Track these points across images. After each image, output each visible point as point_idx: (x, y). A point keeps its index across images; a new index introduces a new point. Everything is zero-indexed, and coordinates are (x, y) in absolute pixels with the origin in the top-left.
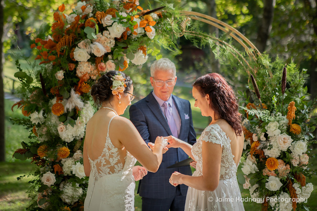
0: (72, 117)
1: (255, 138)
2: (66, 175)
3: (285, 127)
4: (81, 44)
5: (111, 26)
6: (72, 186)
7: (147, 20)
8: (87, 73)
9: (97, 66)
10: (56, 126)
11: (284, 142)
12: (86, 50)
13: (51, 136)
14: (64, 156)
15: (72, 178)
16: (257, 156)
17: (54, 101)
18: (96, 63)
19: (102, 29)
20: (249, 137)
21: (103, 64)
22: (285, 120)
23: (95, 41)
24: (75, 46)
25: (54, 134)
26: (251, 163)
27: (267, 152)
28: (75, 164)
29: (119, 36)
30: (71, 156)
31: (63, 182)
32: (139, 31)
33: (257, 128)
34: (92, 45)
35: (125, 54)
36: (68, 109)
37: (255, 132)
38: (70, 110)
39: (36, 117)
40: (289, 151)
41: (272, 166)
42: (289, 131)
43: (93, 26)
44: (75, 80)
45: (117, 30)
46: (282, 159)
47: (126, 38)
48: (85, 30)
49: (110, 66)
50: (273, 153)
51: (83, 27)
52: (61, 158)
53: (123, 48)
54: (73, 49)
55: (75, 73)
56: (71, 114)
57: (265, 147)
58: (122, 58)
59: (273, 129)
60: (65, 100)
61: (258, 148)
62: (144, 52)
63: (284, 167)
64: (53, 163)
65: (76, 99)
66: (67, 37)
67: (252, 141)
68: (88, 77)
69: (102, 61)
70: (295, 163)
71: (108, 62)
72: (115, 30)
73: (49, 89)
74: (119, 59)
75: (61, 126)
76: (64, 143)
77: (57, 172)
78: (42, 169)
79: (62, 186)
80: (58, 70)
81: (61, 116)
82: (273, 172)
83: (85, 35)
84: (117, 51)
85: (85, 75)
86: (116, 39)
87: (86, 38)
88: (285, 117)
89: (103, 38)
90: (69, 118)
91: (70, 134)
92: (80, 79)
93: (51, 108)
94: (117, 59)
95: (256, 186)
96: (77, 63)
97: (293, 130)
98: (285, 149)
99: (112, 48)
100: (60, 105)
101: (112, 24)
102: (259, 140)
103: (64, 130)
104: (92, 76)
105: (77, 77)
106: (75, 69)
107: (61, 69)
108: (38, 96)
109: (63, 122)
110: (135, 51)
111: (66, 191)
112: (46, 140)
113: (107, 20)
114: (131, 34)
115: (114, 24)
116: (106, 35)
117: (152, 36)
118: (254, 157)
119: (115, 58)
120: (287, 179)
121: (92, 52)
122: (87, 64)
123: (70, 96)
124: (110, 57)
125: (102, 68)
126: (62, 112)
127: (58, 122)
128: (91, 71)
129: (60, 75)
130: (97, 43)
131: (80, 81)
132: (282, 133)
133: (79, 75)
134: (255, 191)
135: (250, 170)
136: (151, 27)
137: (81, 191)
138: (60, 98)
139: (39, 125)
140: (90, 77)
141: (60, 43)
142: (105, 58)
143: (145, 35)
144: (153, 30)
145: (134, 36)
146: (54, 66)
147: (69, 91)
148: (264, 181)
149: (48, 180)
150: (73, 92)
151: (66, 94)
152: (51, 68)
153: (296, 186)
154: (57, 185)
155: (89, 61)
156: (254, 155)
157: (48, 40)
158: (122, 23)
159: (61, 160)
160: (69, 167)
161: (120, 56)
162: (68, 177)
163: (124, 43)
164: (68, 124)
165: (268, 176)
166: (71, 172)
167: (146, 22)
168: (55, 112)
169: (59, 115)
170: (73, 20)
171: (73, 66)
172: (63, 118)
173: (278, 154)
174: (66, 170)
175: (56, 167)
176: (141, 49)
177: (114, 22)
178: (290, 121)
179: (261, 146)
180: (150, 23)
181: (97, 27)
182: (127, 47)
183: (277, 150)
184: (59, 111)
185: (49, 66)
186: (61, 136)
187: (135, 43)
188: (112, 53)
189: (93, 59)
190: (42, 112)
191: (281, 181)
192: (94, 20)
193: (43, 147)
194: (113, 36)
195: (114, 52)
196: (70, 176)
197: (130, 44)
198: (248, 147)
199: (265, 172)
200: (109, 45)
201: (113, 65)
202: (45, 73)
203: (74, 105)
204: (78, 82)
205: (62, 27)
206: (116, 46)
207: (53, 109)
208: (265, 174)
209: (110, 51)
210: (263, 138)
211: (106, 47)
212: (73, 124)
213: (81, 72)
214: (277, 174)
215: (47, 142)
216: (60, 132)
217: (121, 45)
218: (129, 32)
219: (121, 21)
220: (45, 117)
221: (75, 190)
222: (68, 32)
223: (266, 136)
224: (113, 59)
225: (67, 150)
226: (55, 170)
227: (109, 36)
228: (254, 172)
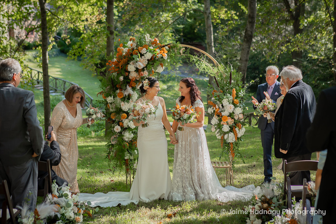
0: (127, 99)
1: (217, 107)
2: (125, 127)
3: (231, 101)
4: (131, 63)
5: (146, 54)
6: (129, 132)
7: (163, 50)
8: (134, 77)
9: (139, 73)
10: (120, 103)
11: (230, 108)
12: (134, 66)
13: (117, 108)
14: (124, 118)
15: (128, 128)
16: (218, 116)
17: (118, 91)
18: (138, 72)
19: (142, 55)
20: (215, 106)
21: (142, 73)
22: (231, 98)
23: (138, 61)
24: (128, 64)
25: (118, 107)
26: (215, 119)
27: (223, 114)
28: (130, 122)
29: (150, 59)
30: (127, 118)
31: (124, 131)
32: (159, 56)
33: (218, 102)
34: (137, 64)
35: (153, 67)
36: (125, 95)
37: (217, 104)
38: (127, 95)
39: (110, 99)
40: (233, 113)
41: (224, 120)
42: (233, 103)
43: (137, 54)
44: (129, 81)
45: (149, 56)
46: (230, 116)
47: (153, 59)
48: (134, 57)
49: (146, 74)
50: (225, 114)
51: (132, 55)
52: (122, 119)
53: (152, 64)
54: (127, 65)
55: (129, 77)
56: (127, 97)
57: (222, 111)
58: (151, 69)
59: (225, 102)
60: (123, 91)
61: (219, 112)
62: (162, 66)
63: (231, 120)
64: (119, 122)
65: (129, 90)
66: (124, 60)
67: (216, 109)
68: (135, 79)
69: (141, 71)
70: (236, 118)
71: (145, 71)
72: (148, 56)
73: (116, 85)
74: (150, 70)
75: (122, 103)
76: (124, 112)
77: (121, 126)
78: (113, 125)
79: (123, 133)
80: (121, 76)
81: (122, 98)
82: (226, 123)
83: (134, 59)
84: (149, 66)
85: (133, 78)
86: (148, 60)
87: (134, 60)
88: (231, 96)
89: (142, 60)
90: (126, 99)
91: (127, 107)
92: (131, 80)
93: (117, 94)
94: (149, 70)
95: (218, 130)
96: (129, 72)
97: (235, 102)
98: (231, 112)
99: (146, 65)
100: (122, 93)
101: (146, 53)
102: (219, 108)
103: (124, 105)
104: (137, 79)
105: (130, 79)
106: (128, 75)
107: (122, 75)
108: (110, 89)
109: (123, 101)
110: (157, 66)
111: (125, 135)
112: (115, 110)
113: (144, 51)
114: (155, 57)
115: (147, 53)
116: (143, 58)
117: (166, 58)
118: (217, 116)
119: (148, 69)
120: (232, 126)
121: (137, 67)
122: (134, 73)
123: (126, 88)
124: (145, 69)
125: (142, 74)
126: (122, 97)
127: (120, 101)
128: (136, 76)
129: (122, 78)
130: (139, 63)
131: (131, 81)
132: (229, 104)
133: (131, 78)
134: (218, 133)
135: (215, 122)
136: (165, 54)
137: (132, 135)
138: (121, 89)
139: (111, 103)
140: (136, 79)
141: (121, 62)
142: (143, 70)
143: (162, 58)
144: (166, 55)
145: (157, 58)
146: (118, 74)
147: (126, 86)
148: (221, 127)
149: (117, 130)
150: (128, 86)
151: (124, 88)
152: (116, 75)
153: (237, 129)
154: (121, 133)
155: (135, 71)
156: (217, 115)
157: (114, 61)
158: (151, 52)
159: (122, 120)
160: (126, 124)
161: (151, 68)
162: (126, 129)
163: (152, 62)
164: (126, 102)
165: (223, 125)
166: (128, 126)
167: (162, 51)
168: (119, 96)
169: (121, 98)
170: (127, 51)
171: (127, 74)
172: (123, 99)
173: (228, 114)
174: (125, 125)
175: (121, 124)
176: (161, 65)
177: (147, 52)
178: (233, 98)
179: (220, 110)
180: (165, 52)
181: (139, 55)
182: (154, 64)
183: (227, 112)
184: (121, 96)
185: (115, 74)
186: (122, 109)
187: (157, 62)
188: (146, 67)
189: (137, 70)
190: (112, 97)
191: (229, 127)
192: (137, 51)
193: (113, 114)
194: (147, 58)
195: (147, 66)
196: (127, 128)
197: (155, 62)
198: (214, 111)
199: (222, 123)
200: (145, 63)
201: (147, 73)
202: (114, 78)
203: (129, 93)
204: (130, 81)
205: (122, 55)
206: (148, 63)
207: (118, 95)
208: (222, 124)
209: (145, 66)
210: (221, 106)
211: (143, 64)
212: (128, 102)
213: (131, 77)
214: (228, 124)
215: (115, 111)
216: (122, 107)
217: (151, 63)
218: (155, 56)
219: (150, 51)
220: (114, 99)
221: (130, 134)
222: (125, 57)
223: (222, 105)
224: (147, 70)
225: (126, 115)
226: (120, 125)
227: (145, 59)
228: (217, 123)
